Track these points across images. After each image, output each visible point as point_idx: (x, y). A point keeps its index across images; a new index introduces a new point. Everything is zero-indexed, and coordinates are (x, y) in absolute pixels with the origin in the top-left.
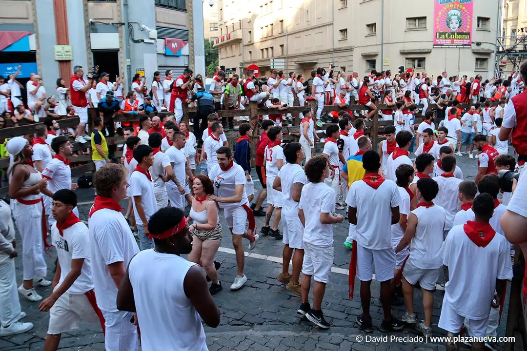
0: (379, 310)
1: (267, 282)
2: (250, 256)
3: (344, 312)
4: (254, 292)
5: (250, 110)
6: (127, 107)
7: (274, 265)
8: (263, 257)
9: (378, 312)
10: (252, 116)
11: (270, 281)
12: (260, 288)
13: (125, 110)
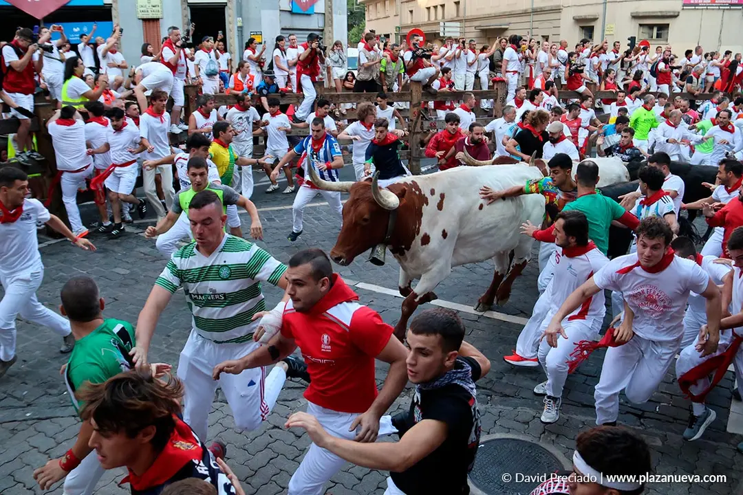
0: (586, 380)
5: (411, 94)
6: (238, 85)
9: (584, 383)
10: (415, 102)
13: (234, 89)
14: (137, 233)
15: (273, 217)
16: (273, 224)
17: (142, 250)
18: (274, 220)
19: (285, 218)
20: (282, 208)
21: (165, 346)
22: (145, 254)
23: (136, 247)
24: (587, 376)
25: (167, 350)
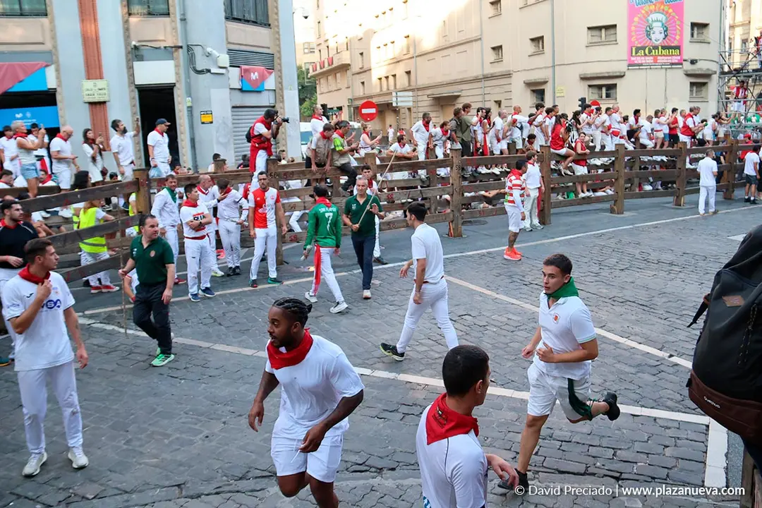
0: (561, 446)
1: (399, 411)
2: (374, 374)
3: (510, 450)
4: (382, 425)
7: (408, 385)
8: (392, 375)
9: (559, 449)
11: (404, 409)
12: (389, 420)
14: (89, 325)
15: (232, 300)
16: (232, 308)
17: (95, 341)
18: (232, 303)
19: (244, 300)
20: (240, 290)
21: (123, 442)
22: (99, 346)
23: (88, 339)
24: (562, 441)
25: (125, 447)
